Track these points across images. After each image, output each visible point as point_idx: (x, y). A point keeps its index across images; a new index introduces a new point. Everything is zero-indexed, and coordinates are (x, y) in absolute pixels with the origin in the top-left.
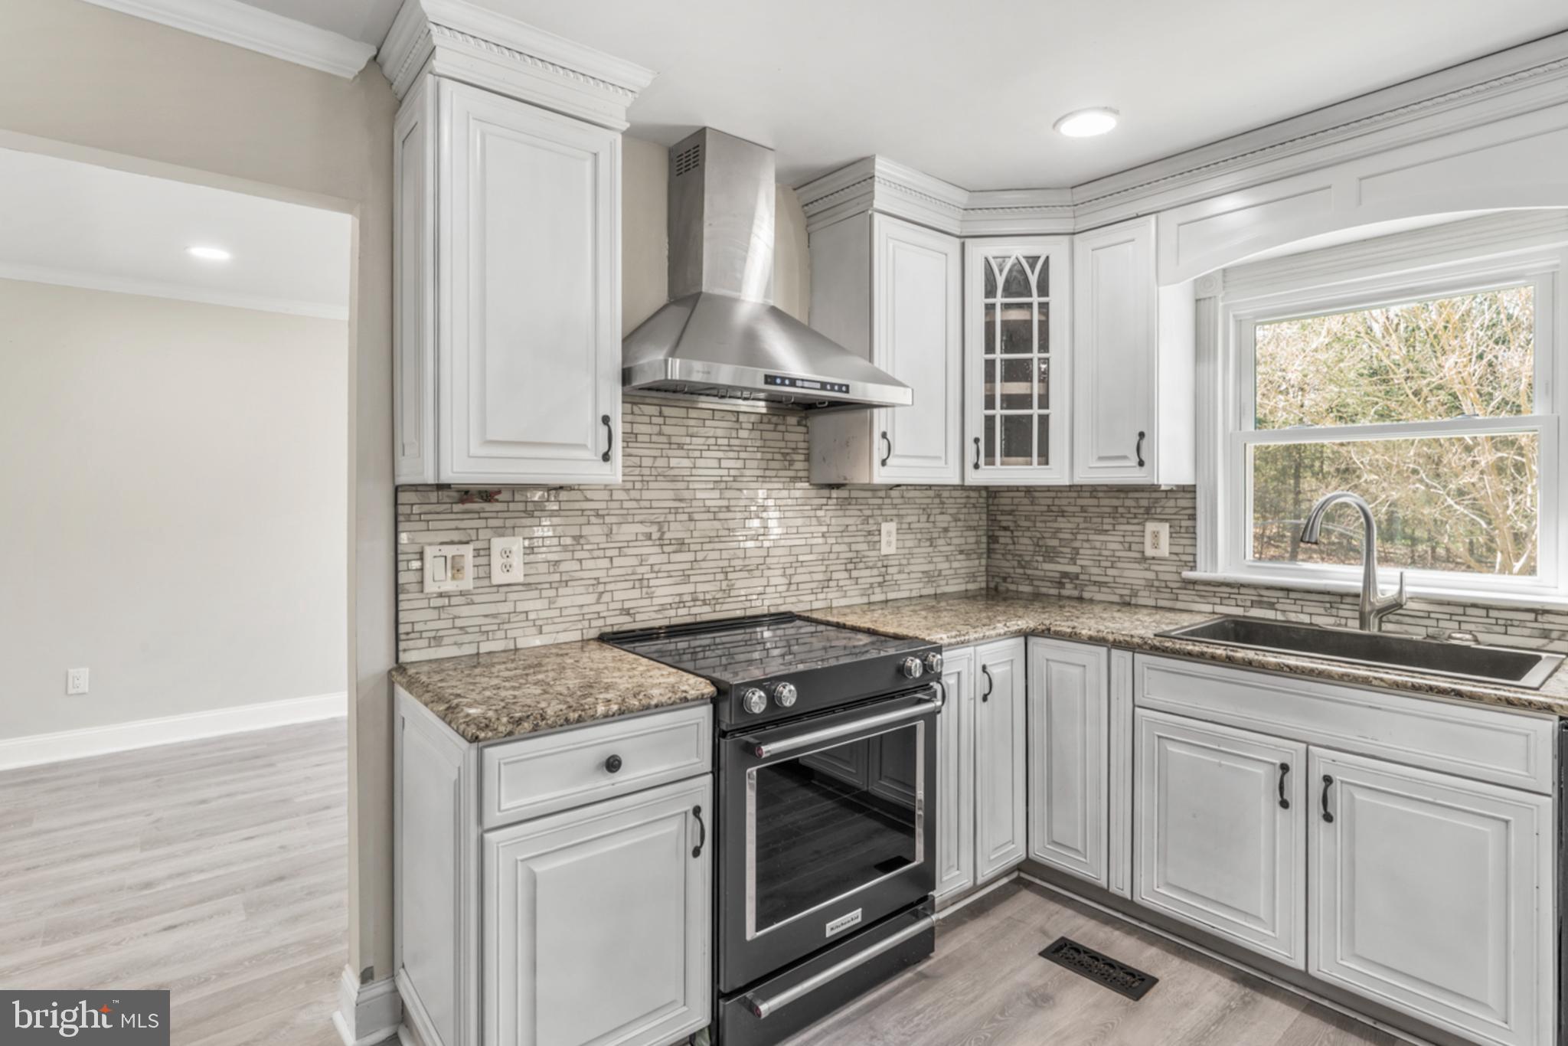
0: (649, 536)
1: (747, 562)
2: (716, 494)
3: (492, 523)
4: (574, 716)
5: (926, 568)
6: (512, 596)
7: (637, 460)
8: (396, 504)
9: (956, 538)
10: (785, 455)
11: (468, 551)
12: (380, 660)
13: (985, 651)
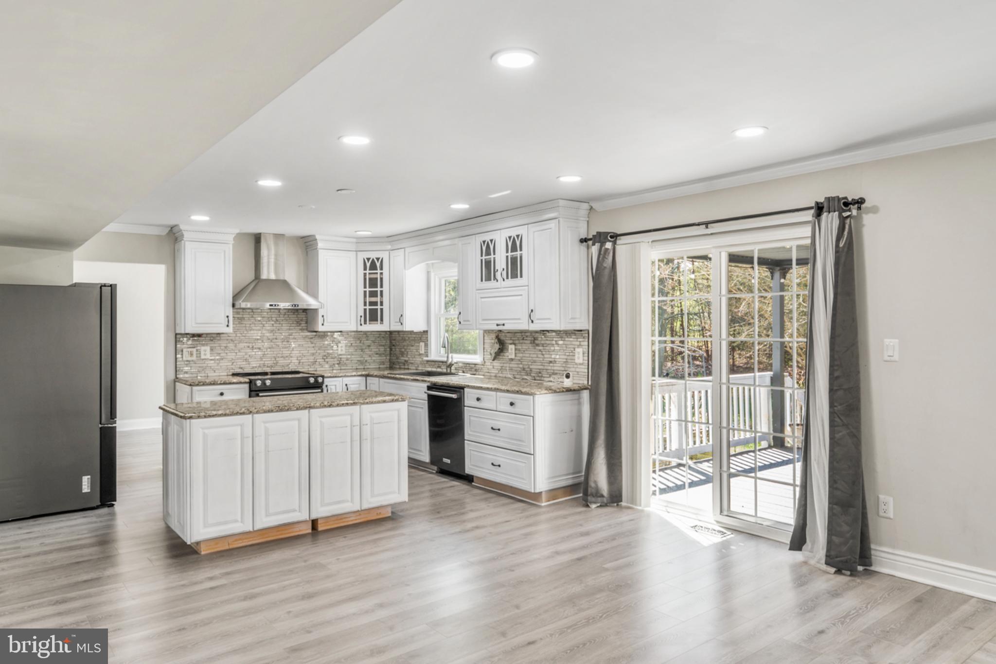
0: (249, 347)
1: (283, 355)
2: (272, 334)
3: (201, 343)
4: (212, 383)
5: (359, 359)
6: (206, 362)
7: (244, 325)
8: (176, 338)
9: (374, 349)
10: (297, 322)
11: (194, 350)
12: (173, 377)
13: (347, 380)
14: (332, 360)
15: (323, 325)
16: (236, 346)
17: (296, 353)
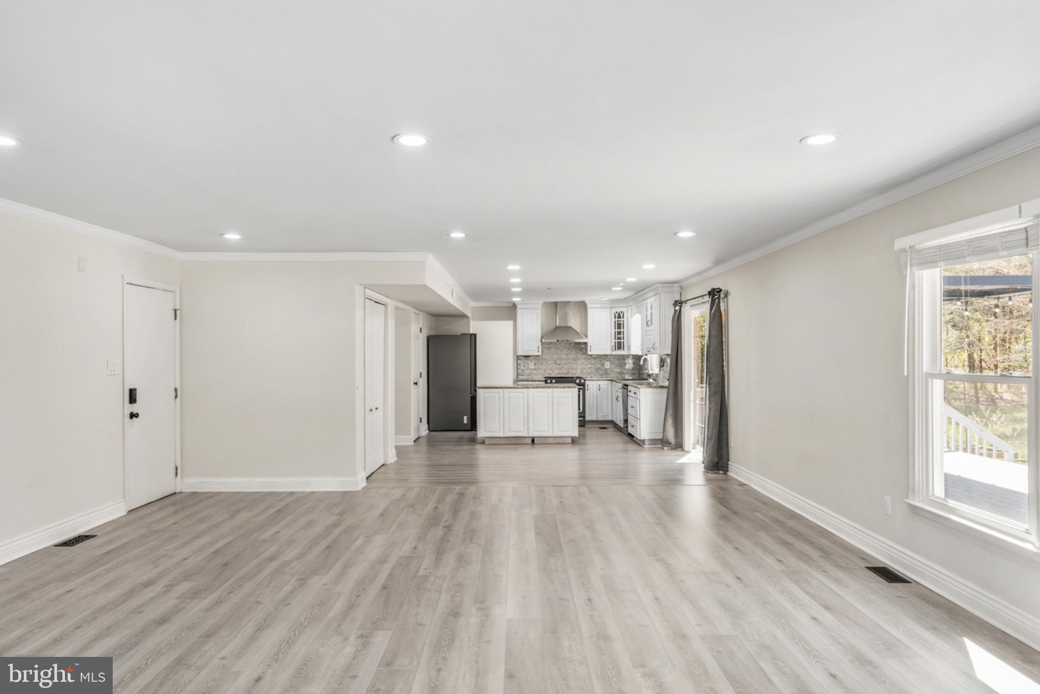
2: (566, 356)
3: (529, 360)
5: (618, 371)
6: (532, 371)
7: (547, 351)
8: (517, 358)
10: (579, 349)
12: (515, 376)
13: (599, 382)
14: (601, 371)
15: (590, 351)
16: (547, 362)
17: (580, 367)
